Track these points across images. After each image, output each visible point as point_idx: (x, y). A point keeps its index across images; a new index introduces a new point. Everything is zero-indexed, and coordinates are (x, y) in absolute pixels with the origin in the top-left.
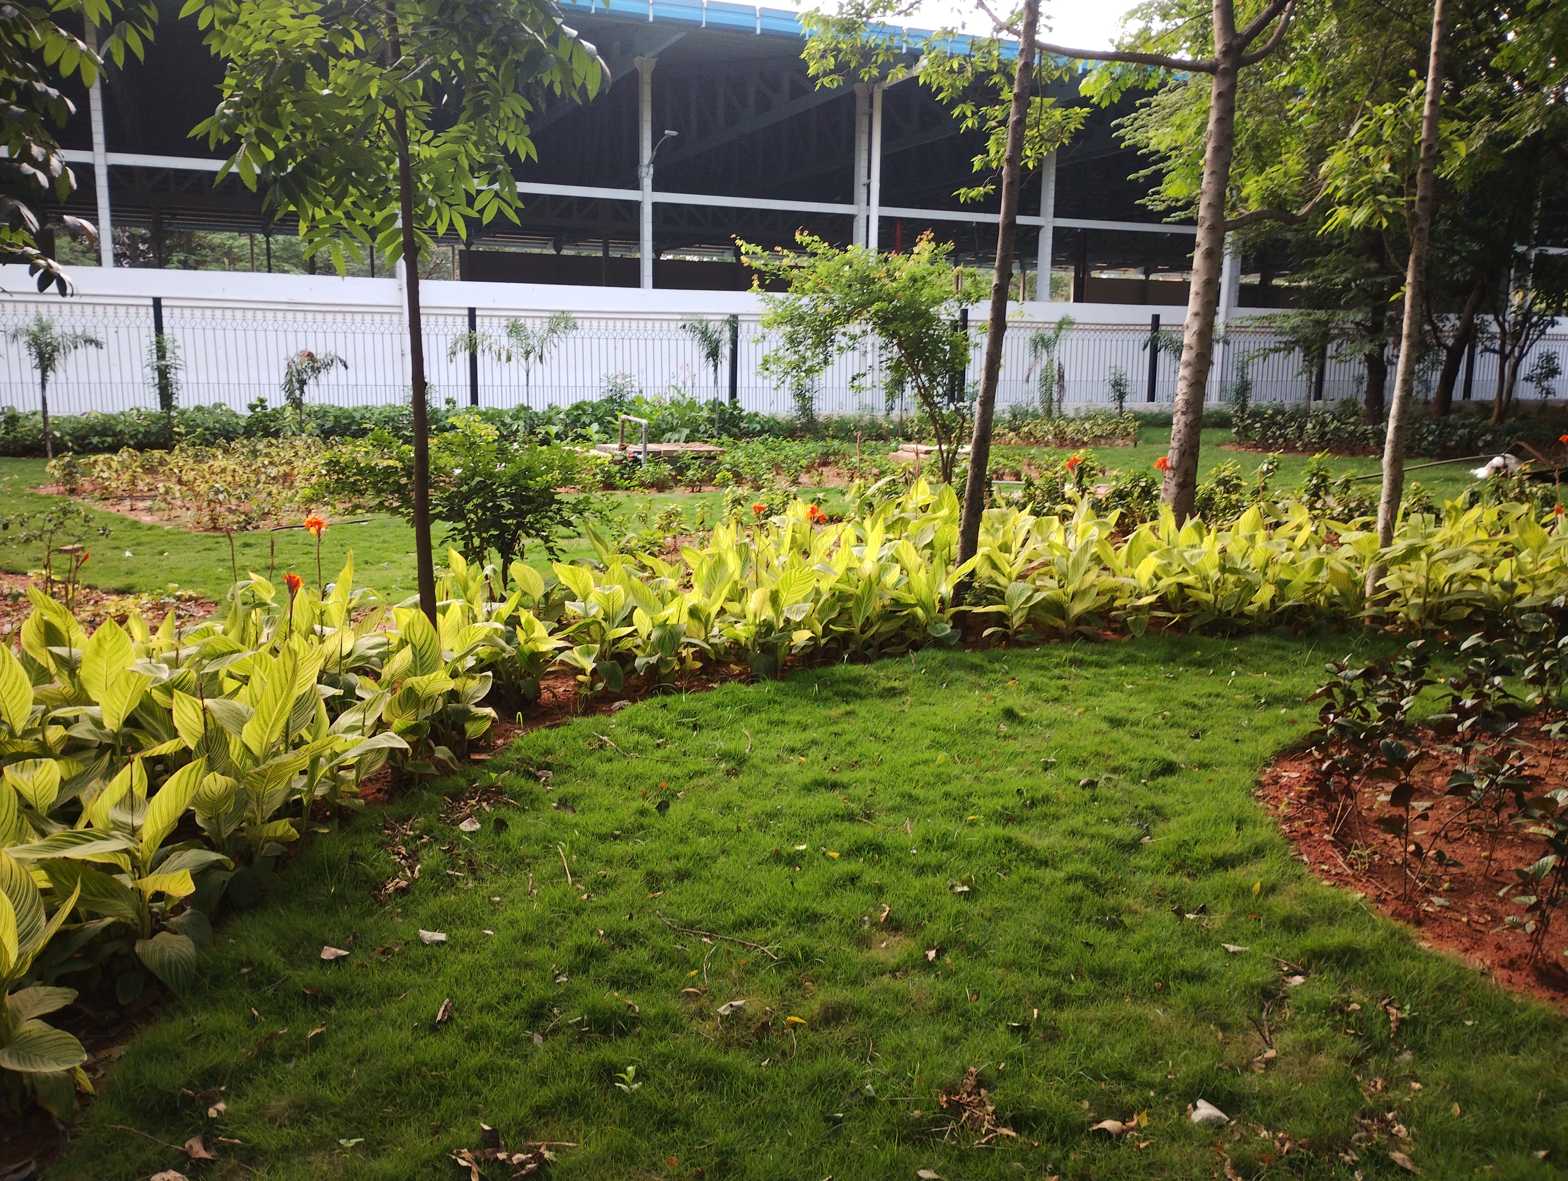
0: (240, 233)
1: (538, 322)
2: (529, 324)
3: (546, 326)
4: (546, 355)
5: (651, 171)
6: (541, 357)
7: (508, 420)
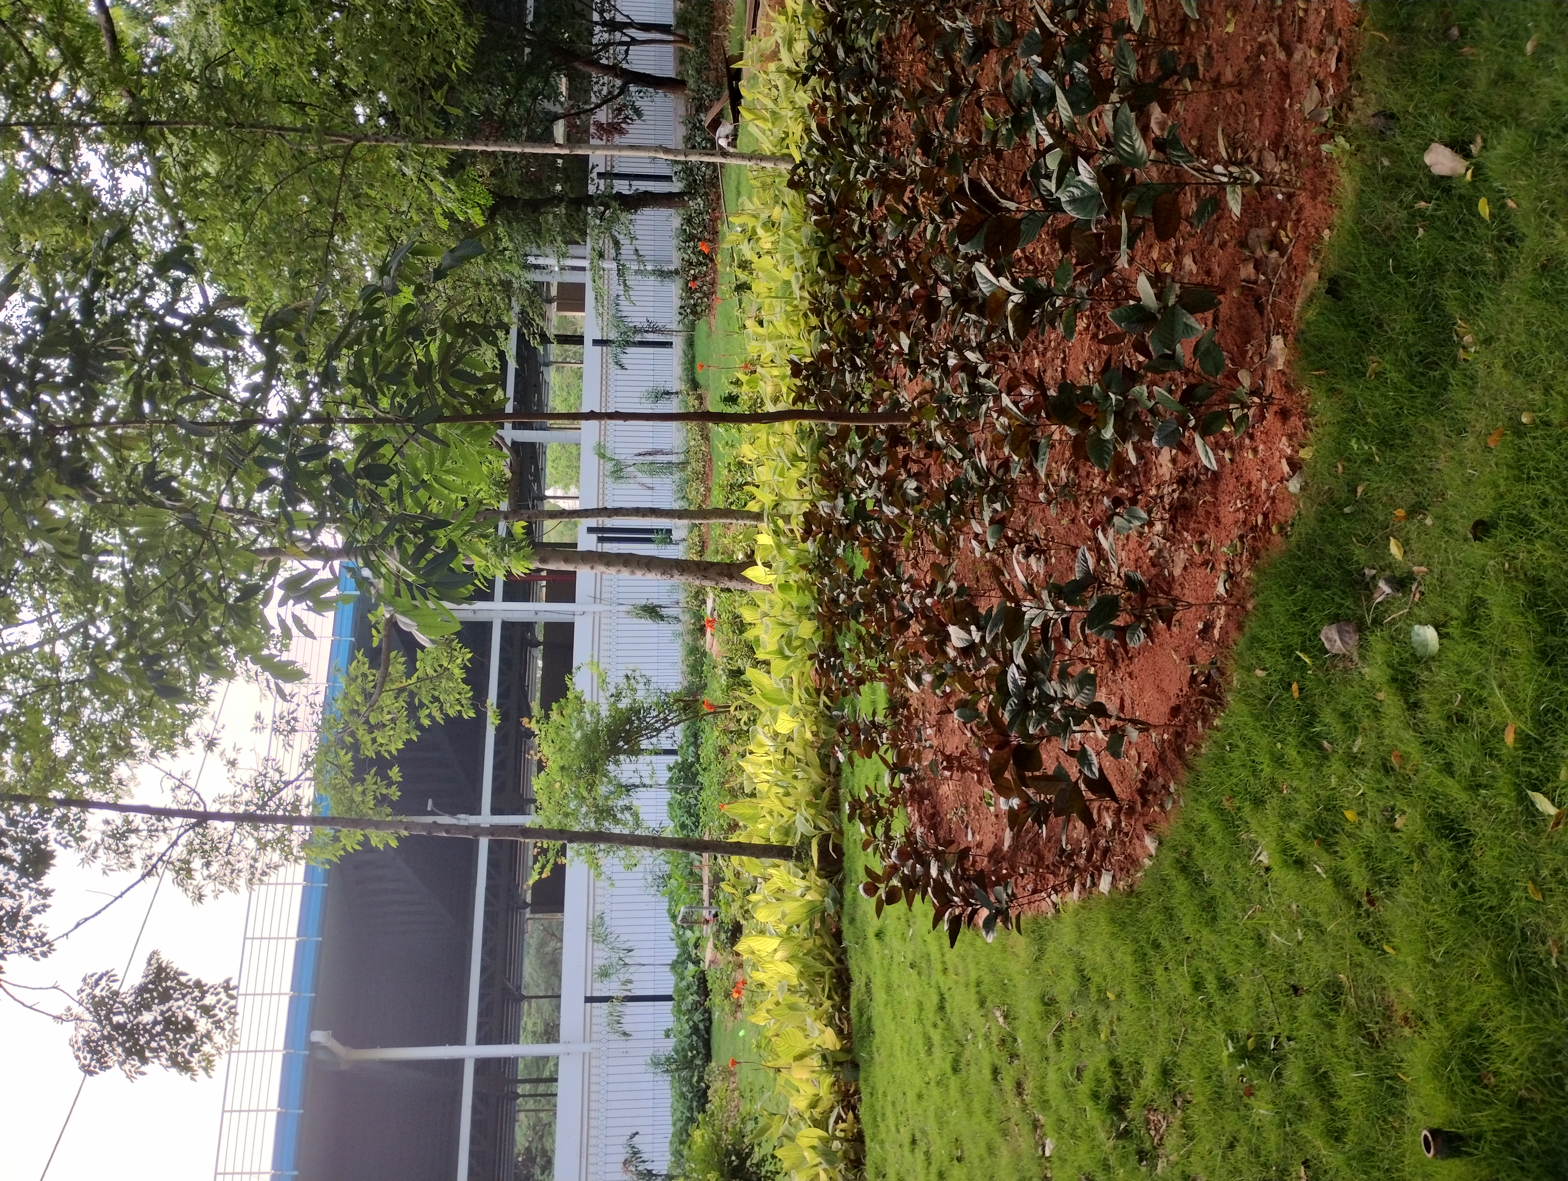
0: (515, 1121)
1: (597, 954)
2: (599, 962)
3: (601, 946)
4: (627, 946)
5: (462, 816)
6: (630, 951)
7: (684, 983)
